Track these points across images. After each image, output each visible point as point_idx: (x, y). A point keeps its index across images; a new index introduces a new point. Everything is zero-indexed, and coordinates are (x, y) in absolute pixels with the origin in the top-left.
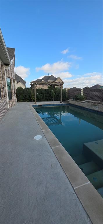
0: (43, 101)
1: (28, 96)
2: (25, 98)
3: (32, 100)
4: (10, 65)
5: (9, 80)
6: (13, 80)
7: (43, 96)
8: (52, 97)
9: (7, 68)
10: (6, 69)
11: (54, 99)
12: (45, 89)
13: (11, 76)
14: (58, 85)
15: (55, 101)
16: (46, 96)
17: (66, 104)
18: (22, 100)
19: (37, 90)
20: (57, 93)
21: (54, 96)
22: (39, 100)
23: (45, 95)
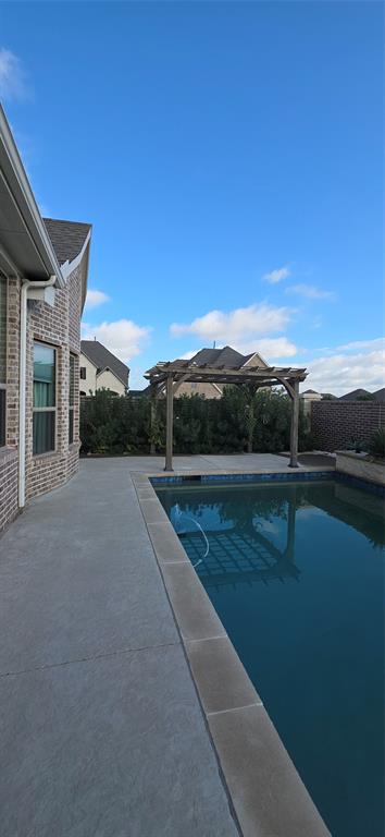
0: (202, 453)
1: (134, 430)
2: (119, 437)
3: (153, 447)
4: (54, 278)
5: (44, 355)
6: (66, 355)
7: (204, 427)
8: (243, 435)
9: (35, 296)
10: (28, 300)
11: (250, 446)
12: (209, 396)
13: (57, 339)
14: (279, 382)
15: (256, 451)
16: (216, 431)
17: (319, 476)
18: (109, 445)
19: (178, 403)
20: (266, 419)
21: (251, 430)
22: (185, 447)
23: (212, 423)
